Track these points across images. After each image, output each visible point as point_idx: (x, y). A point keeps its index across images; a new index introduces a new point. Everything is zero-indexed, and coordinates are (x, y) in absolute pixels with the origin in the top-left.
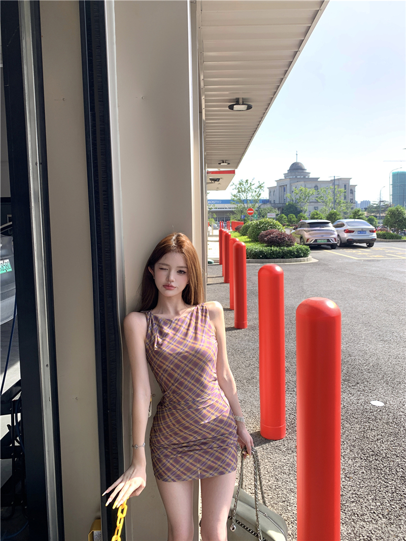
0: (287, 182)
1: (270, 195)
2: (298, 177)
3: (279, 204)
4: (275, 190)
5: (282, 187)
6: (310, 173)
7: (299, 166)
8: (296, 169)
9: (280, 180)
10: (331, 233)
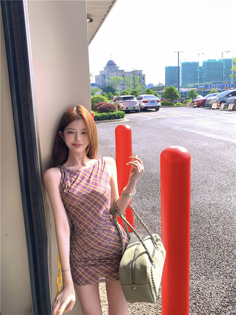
0: (106, 72)
1: (96, 80)
2: (112, 69)
3: (102, 86)
4: (99, 77)
5: (103, 76)
6: (119, 67)
7: (113, 63)
8: (111, 64)
9: (102, 71)
10: (135, 103)
